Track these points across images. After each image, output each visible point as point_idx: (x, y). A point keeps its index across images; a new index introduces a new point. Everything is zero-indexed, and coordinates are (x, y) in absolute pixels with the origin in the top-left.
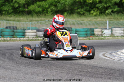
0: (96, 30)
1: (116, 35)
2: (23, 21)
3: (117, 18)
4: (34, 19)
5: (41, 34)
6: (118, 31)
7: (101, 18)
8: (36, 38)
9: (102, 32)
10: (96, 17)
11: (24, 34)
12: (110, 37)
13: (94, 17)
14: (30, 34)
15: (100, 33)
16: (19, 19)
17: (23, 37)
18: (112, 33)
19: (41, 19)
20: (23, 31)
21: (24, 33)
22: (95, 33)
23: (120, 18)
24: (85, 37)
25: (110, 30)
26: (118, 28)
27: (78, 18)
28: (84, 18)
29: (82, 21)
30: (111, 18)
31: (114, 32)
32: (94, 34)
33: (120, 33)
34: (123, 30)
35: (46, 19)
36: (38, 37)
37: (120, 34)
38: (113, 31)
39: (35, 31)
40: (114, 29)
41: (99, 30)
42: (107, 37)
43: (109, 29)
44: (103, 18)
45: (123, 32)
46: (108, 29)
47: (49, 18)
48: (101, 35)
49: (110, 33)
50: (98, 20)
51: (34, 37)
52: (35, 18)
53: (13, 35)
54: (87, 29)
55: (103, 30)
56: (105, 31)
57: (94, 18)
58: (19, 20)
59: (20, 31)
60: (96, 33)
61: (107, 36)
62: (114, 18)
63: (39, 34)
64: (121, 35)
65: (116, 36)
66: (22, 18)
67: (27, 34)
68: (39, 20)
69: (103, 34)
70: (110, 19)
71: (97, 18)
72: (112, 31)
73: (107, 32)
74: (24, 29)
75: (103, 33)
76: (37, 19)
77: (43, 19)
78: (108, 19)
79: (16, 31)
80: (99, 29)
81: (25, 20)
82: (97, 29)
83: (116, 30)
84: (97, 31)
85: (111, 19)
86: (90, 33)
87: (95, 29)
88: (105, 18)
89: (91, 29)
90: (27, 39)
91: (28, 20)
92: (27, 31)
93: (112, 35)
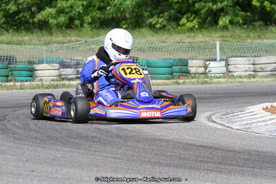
0: (191, 63)
1: (236, 74)
2: (30, 44)
3: (240, 36)
4: (54, 38)
5: (71, 73)
6: (241, 65)
7: (203, 35)
8: (58, 83)
9: (206, 67)
10: (193, 34)
11: (31, 73)
12: (225, 77)
13: (187, 34)
14: (46, 73)
15: (202, 70)
16: (20, 39)
17: (30, 81)
18: (227, 69)
19: (69, 38)
20: (30, 66)
21: (32, 70)
22: (190, 68)
23: (245, 35)
24: (168, 79)
25: (223, 63)
27: (152, 35)
28: (166, 36)
29: (162, 42)
30: (227, 37)
31: (231, 68)
32: (188, 72)
33: (246, 69)
34: (252, 62)
35: (80, 39)
36: (63, 79)
37: (246, 71)
38: (229, 65)
39: (57, 66)
40: (232, 60)
41: (200, 63)
42: (217, 78)
43: (221, 60)
44: (208, 37)
45: (252, 66)
46: (218, 59)
48: (204, 73)
49: (224, 70)
50: (197, 40)
51: (53, 80)
53: (7, 76)
54: (171, 61)
55: (208, 63)
56: (212, 64)
57: (188, 36)
58: (21, 42)
59: (22, 66)
60: (193, 70)
61: (218, 75)
62: (231, 37)
63: (64, 73)
64: (248, 73)
65: (237, 77)
66: (26, 38)
67: (39, 73)
68: (65, 41)
69: (207, 71)
70: (223, 37)
71: (194, 37)
72: (227, 65)
73: (216, 67)
74: (30, 63)
75: (208, 69)
76: (60, 39)
77: (73, 39)
78: (218, 37)
79: (15, 67)
80: (199, 60)
81: (34, 42)
82: (194, 61)
83: (239, 63)
84: (195, 65)
85: (226, 39)
86: (180, 69)
87: (189, 61)
88: (212, 36)
89: (180, 60)
90: (39, 83)
91: (40, 41)
92: (38, 67)
93: (228, 73)
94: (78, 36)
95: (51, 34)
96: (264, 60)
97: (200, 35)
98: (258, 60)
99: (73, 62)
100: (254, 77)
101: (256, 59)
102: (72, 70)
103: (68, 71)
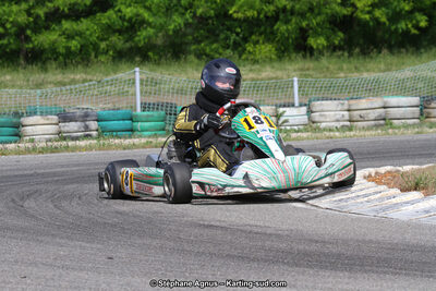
1: (323, 125)
2: (13, 86)
3: (328, 68)
4: (49, 77)
5: (76, 129)
6: (331, 112)
7: (273, 67)
8: (57, 144)
9: (278, 116)
11: (17, 131)
12: (306, 131)
14: (39, 129)
17: (15, 142)
18: (309, 119)
19: (72, 77)
20: (15, 120)
21: (18, 126)
23: (336, 67)
25: (304, 109)
26: (329, 102)
30: (308, 69)
31: (316, 116)
33: (338, 117)
34: (346, 108)
35: (89, 77)
36: (65, 139)
37: (338, 121)
38: (312, 112)
39: (55, 118)
40: (317, 105)
41: (269, 109)
42: (295, 131)
43: (301, 105)
44: (281, 70)
45: (346, 113)
46: (297, 104)
47: (100, 72)
49: (305, 119)
50: (264, 75)
51: (50, 140)
52: (54, 75)
55: (281, 110)
56: (289, 111)
57: (251, 70)
61: (296, 128)
62: (314, 70)
63: (66, 129)
64: (342, 123)
65: (325, 129)
66: (8, 77)
67: (28, 130)
68: (66, 80)
69: (280, 122)
70: (302, 70)
71: (260, 70)
72: (310, 112)
73: (294, 116)
74: (17, 115)
75: (282, 119)
76: (59, 77)
77: (78, 77)
78: (295, 71)
80: (268, 105)
81: (19, 83)
83: (325, 108)
85: (308, 72)
90: (29, 145)
91: (28, 80)
92: (26, 120)
93: (312, 125)
94: (86, 73)
95: (45, 70)
96: (363, 103)
97: (268, 68)
98: (355, 104)
99: (79, 113)
100: (350, 129)
101: (352, 102)
102: (79, 123)
103: (72, 126)
